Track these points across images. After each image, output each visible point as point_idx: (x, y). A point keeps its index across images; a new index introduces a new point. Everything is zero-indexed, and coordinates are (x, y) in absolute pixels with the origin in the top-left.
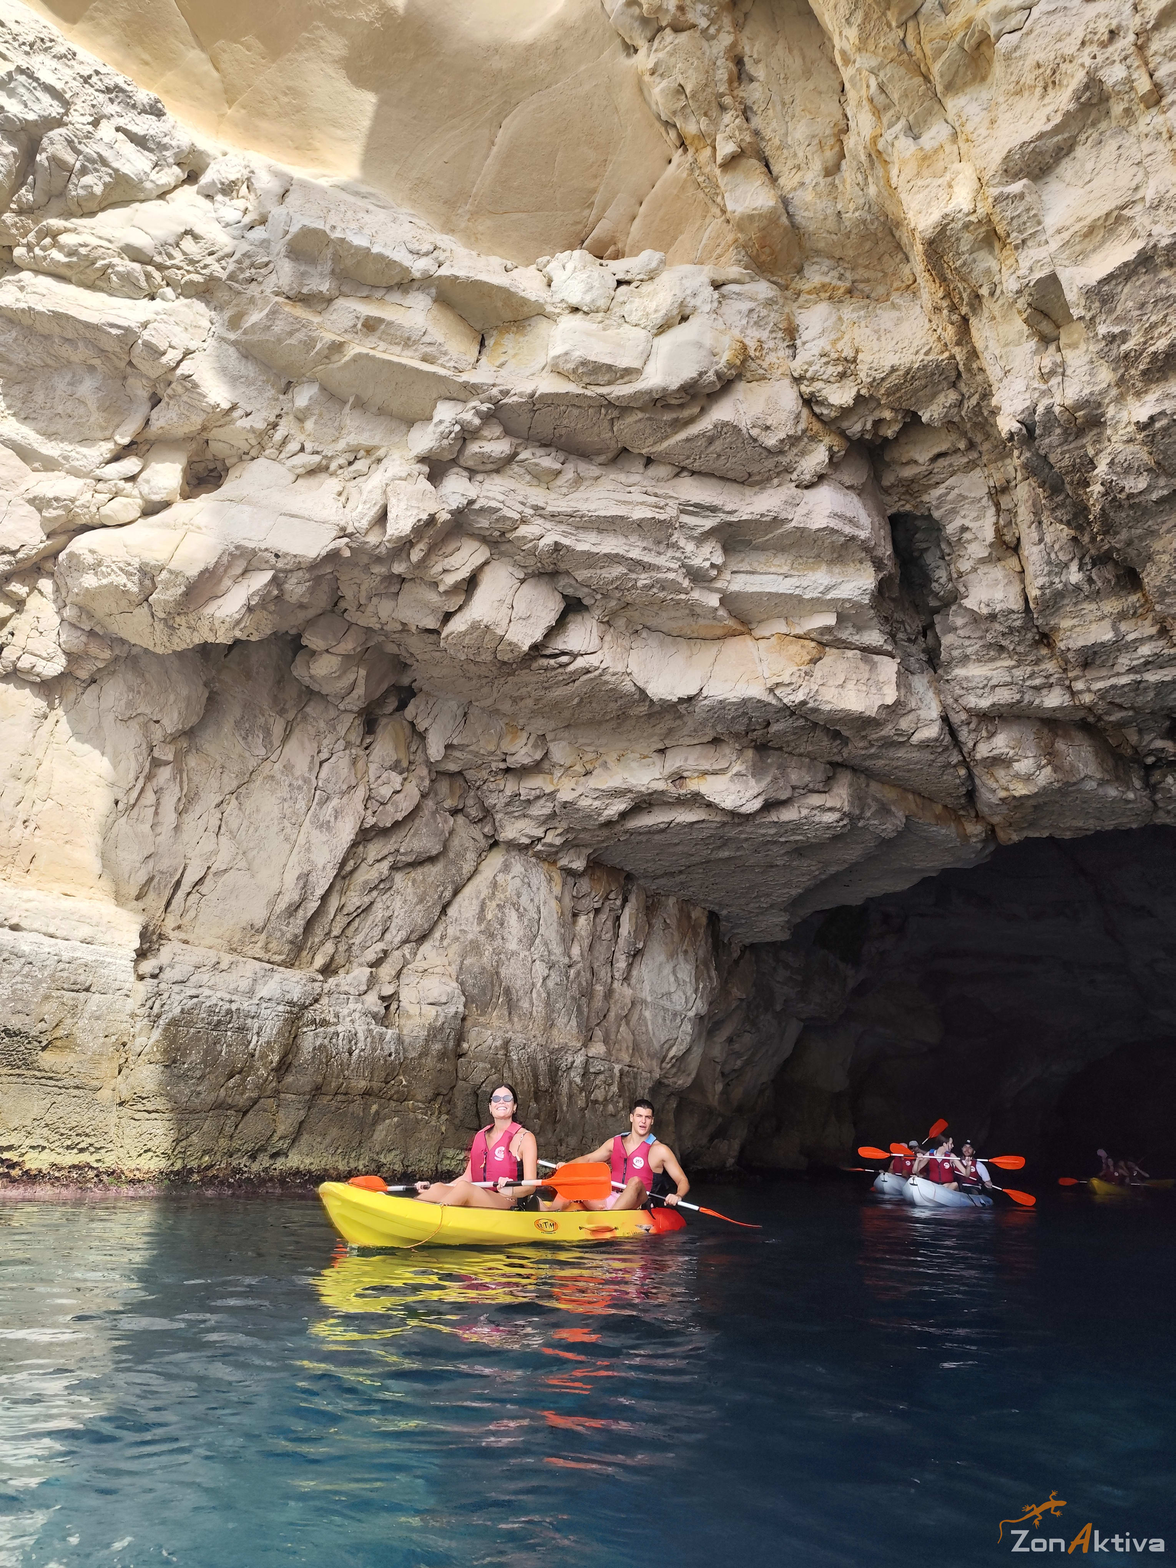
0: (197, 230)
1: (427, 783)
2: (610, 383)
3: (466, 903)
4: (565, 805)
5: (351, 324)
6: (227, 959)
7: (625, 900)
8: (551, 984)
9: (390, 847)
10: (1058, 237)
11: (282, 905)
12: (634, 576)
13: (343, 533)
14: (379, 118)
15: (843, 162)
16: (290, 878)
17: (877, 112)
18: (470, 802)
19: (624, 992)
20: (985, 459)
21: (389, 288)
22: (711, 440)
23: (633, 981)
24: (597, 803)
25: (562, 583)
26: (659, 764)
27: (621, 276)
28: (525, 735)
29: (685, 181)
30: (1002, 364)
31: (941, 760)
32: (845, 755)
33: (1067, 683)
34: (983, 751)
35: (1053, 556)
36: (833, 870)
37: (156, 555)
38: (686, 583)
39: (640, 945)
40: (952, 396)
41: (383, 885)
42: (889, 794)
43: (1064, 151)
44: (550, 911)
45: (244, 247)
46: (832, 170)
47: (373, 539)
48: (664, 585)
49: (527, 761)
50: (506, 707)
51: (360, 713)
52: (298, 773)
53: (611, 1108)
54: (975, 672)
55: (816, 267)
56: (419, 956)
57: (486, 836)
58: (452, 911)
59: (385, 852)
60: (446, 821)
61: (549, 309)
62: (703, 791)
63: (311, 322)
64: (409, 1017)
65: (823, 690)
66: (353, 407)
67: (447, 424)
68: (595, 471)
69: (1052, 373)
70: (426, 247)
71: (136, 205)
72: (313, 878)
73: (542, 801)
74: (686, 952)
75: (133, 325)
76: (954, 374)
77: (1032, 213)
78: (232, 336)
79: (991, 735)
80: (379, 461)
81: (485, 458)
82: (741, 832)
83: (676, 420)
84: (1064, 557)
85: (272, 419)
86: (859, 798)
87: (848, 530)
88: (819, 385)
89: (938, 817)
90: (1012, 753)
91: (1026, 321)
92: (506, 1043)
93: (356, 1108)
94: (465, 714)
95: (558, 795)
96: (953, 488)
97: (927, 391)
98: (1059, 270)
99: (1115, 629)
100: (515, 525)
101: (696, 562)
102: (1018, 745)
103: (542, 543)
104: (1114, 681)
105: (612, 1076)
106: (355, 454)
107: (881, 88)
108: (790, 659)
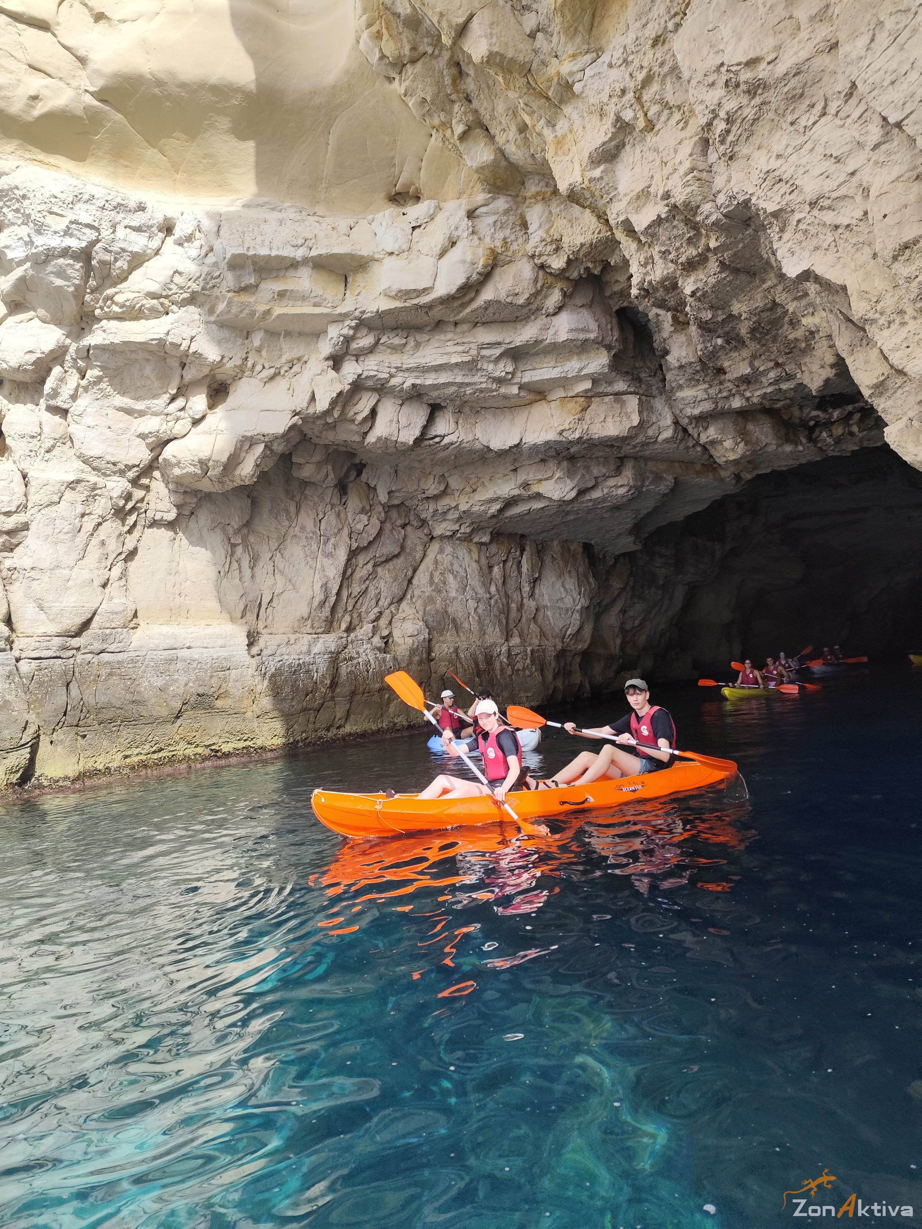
0: (180, 270)
1: (383, 515)
2: (417, 297)
3: (422, 575)
4: (464, 512)
5: (271, 297)
6: (293, 638)
7: (523, 551)
8: (480, 611)
9: (370, 555)
10: (625, 198)
11: (316, 603)
12: (463, 390)
13: (296, 414)
14: (259, 154)
16: (317, 587)
17: (529, 114)
18: (412, 518)
19: (531, 604)
21: (287, 269)
22: (486, 309)
23: (537, 596)
24: (482, 508)
25: (424, 399)
26: (513, 479)
27: (414, 224)
28: (432, 477)
29: (443, 147)
31: (682, 447)
32: (623, 453)
33: (741, 393)
34: (703, 439)
36: (645, 512)
37: (204, 454)
38: (494, 386)
39: (537, 575)
41: (372, 576)
42: (662, 467)
43: (620, 148)
44: (473, 569)
45: (206, 269)
47: (311, 411)
48: (481, 391)
49: (437, 491)
50: (416, 465)
51: (335, 486)
52: (309, 530)
53: (527, 672)
54: (687, 393)
55: (532, 181)
56: (400, 611)
57: (426, 535)
58: (415, 581)
59: (368, 559)
60: (400, 533)
61: (377, 256)
62: (541, 491)
63: (250, 302)
64: (399, 645)
65: (592, 427)
66: (285, 336)
67: (335, 337)
68: (426, 337)
70: (300, 241)
71: (146, 264)
72: (329, 585)
73: (452, 511)
74: (570, 572)
75: (162, 336)
77: (612, 183)
78: (212, 319)
79: (706, 428)
80: (305, 363)
81: (362, 349)
83: (462, 304)
85: (244, 356)
86: (640, 475)
87: (582, 336)
88: (544, 258)
89: (697, 473)
90: (719, 437)
92: (456, 650)
93: (376, 698)
94: (396, 472)
95: (460, 507)
97: (608, 249)
98: (629, 216)
99: (751, 365)
100: (388, 381)
101: (497, 374)
102: (722, 431)
103: (405, 386)
104: (764, 390)
105: (526, 654)
106: (292, 363)
107: (526, 104)
108: (570, 412)
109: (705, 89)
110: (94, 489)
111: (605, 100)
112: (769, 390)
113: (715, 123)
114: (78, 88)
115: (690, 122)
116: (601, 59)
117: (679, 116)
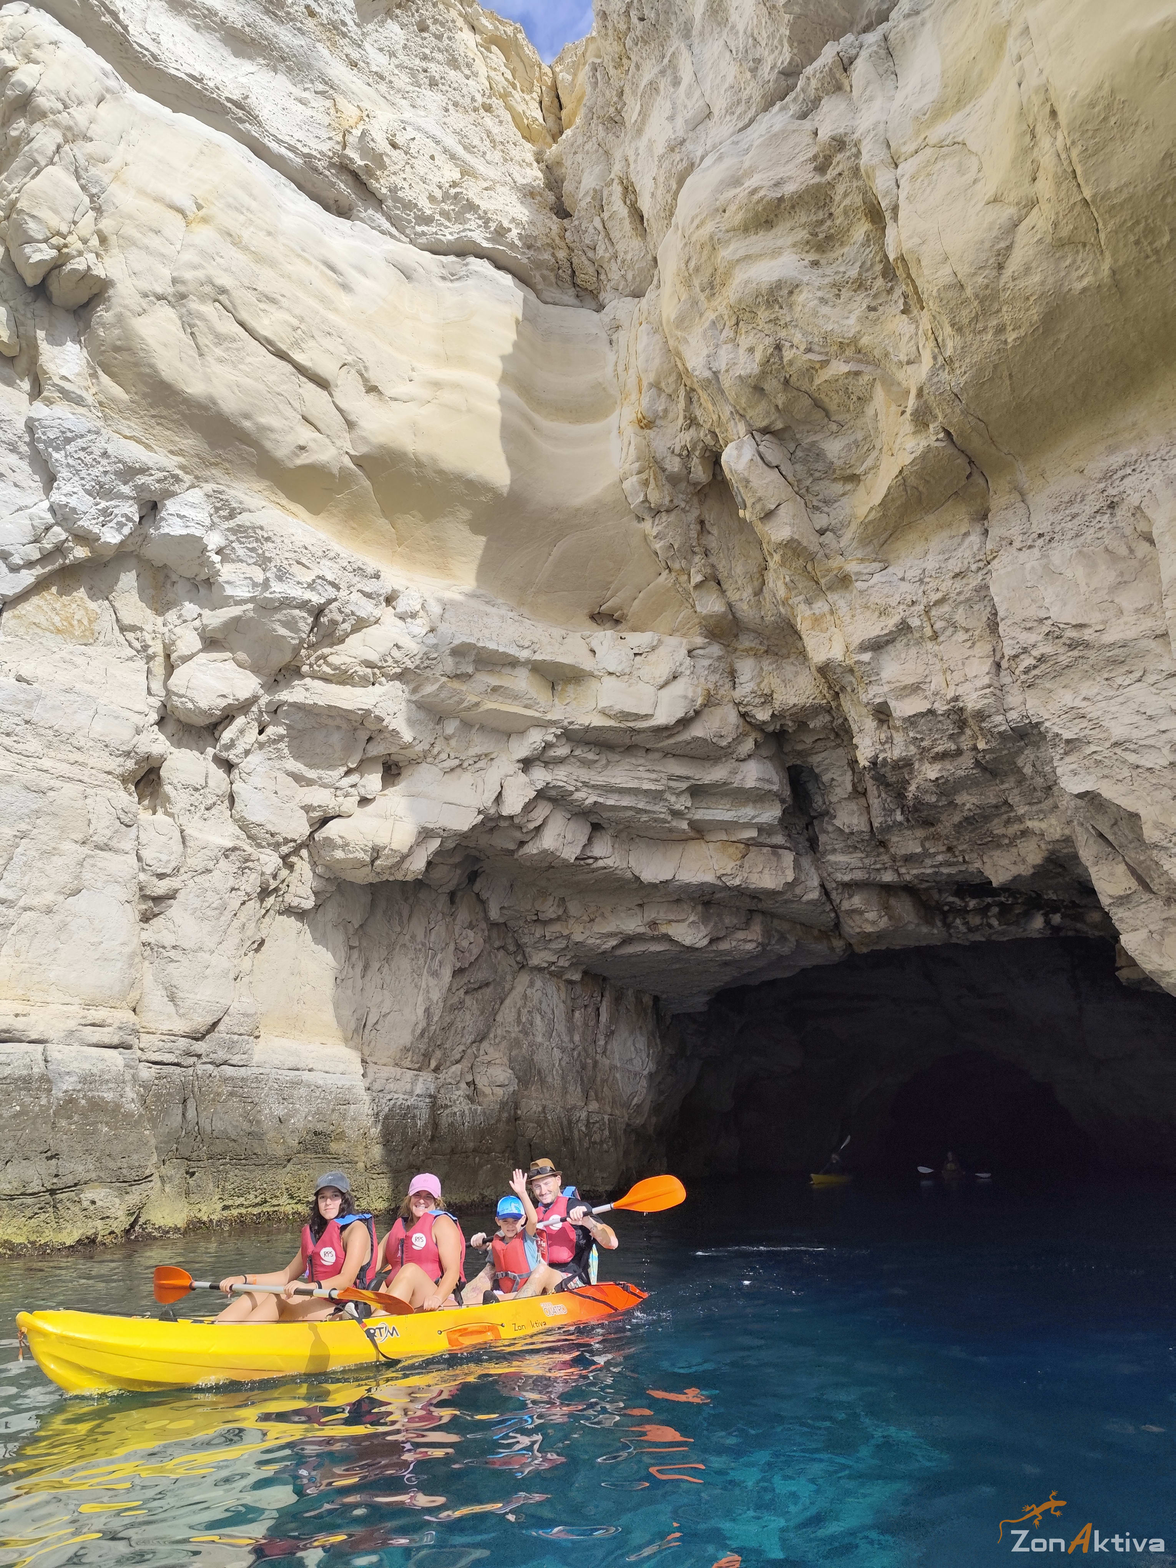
0: (399, 644)
1: (486, 933)
2: (634, 721)
3: (507, 1011)
4: (576, 942)
5: (484, 689)
6: (398, 1072)
7: (603, 996)
8: (563, 1063)
9: (467, 979)
10: (887, 685)
11: (418, 1030)
12: (638, 816)
13: (480, 811)
14: (487, 549)
15: (764, 589)
16: (420, 1011)
17: (789, 589)
18: (510, 941)
19: (604, 1062)
20: (845, 743)
21: (503, 665)
22: (689, 743)
23: (608, 1053)
25: (591, 818)
26: (640, 915)
27: (636, 651)
28: (551, 898)
29: (670, 587)
30: (859, 725)
31: (820, 909)
32: (759, 907)
33: (896, 869)
34: (846, 905)
35: (886, 805)
36: (745, 971)
38: (669, 818)
39: (613, 1028)
40: (828, 718)
41: (459, 1005)
42: (786, 926)
43: (890, 642)
44: (560, 1010)
45: (424, 649)
46: (758, 592)
47: (492, 811)
48: (655, 820)
49: (554, 916)
50: (543, 884)
51: (449, 894)
52: (418, 940)
54: (840, 858)
55: (746, 638)
56: (482, 1052)
57: (517, 963)
58: (499, 1017)
59: (462, 983)
60: (496, 957)
61: (596, 673)
62: (669, 933)
63: (462, 691)
64: (485, 1095)
65: (750, 876)
66: (478, 730)
67: (538, 742)
68: (617, 758)
69: (886, 742)
70: (528, 644)
71: (364, 630)
72: (432, 1010)
73: (559, 940)
74: (641, 1028)
75: (370, 707)
76: (828, 710)
77: (874, 672)
78: (414, 698)
79: (851, 896)
80: (492, 759)
81: (555, 758)
82: (690, 955)
83: (671, 735)
84: (892, 806)
85: (433, 741)
86: (767, 932)
87: (767, 787)
88: (750, 708)
89: (816, 939)
90: (863, 907)
91: (872, 714)
92: (544, 1108)
93: (470, 1160)
94: (511, 886)
95: (572, 936)
96: (827, 758)
97: (813, 715)
98: (889, 701)
99: (923, 846)
100: (571, 793)
101: (677, 807)
102: (867, 902)
103: (587, 802)
104: (923, 870)
105: (604, 1124)
106: (479, 758)
107: (792, 581)
108: (730, 857)
109: (1019, 630)
110: (247, 861)
111: (894, 604)
112: (929, 871)
113: (1022, 657)
114: (341, 448)
115: (978, 644)
116: (890, 570)
117: (966, 636)
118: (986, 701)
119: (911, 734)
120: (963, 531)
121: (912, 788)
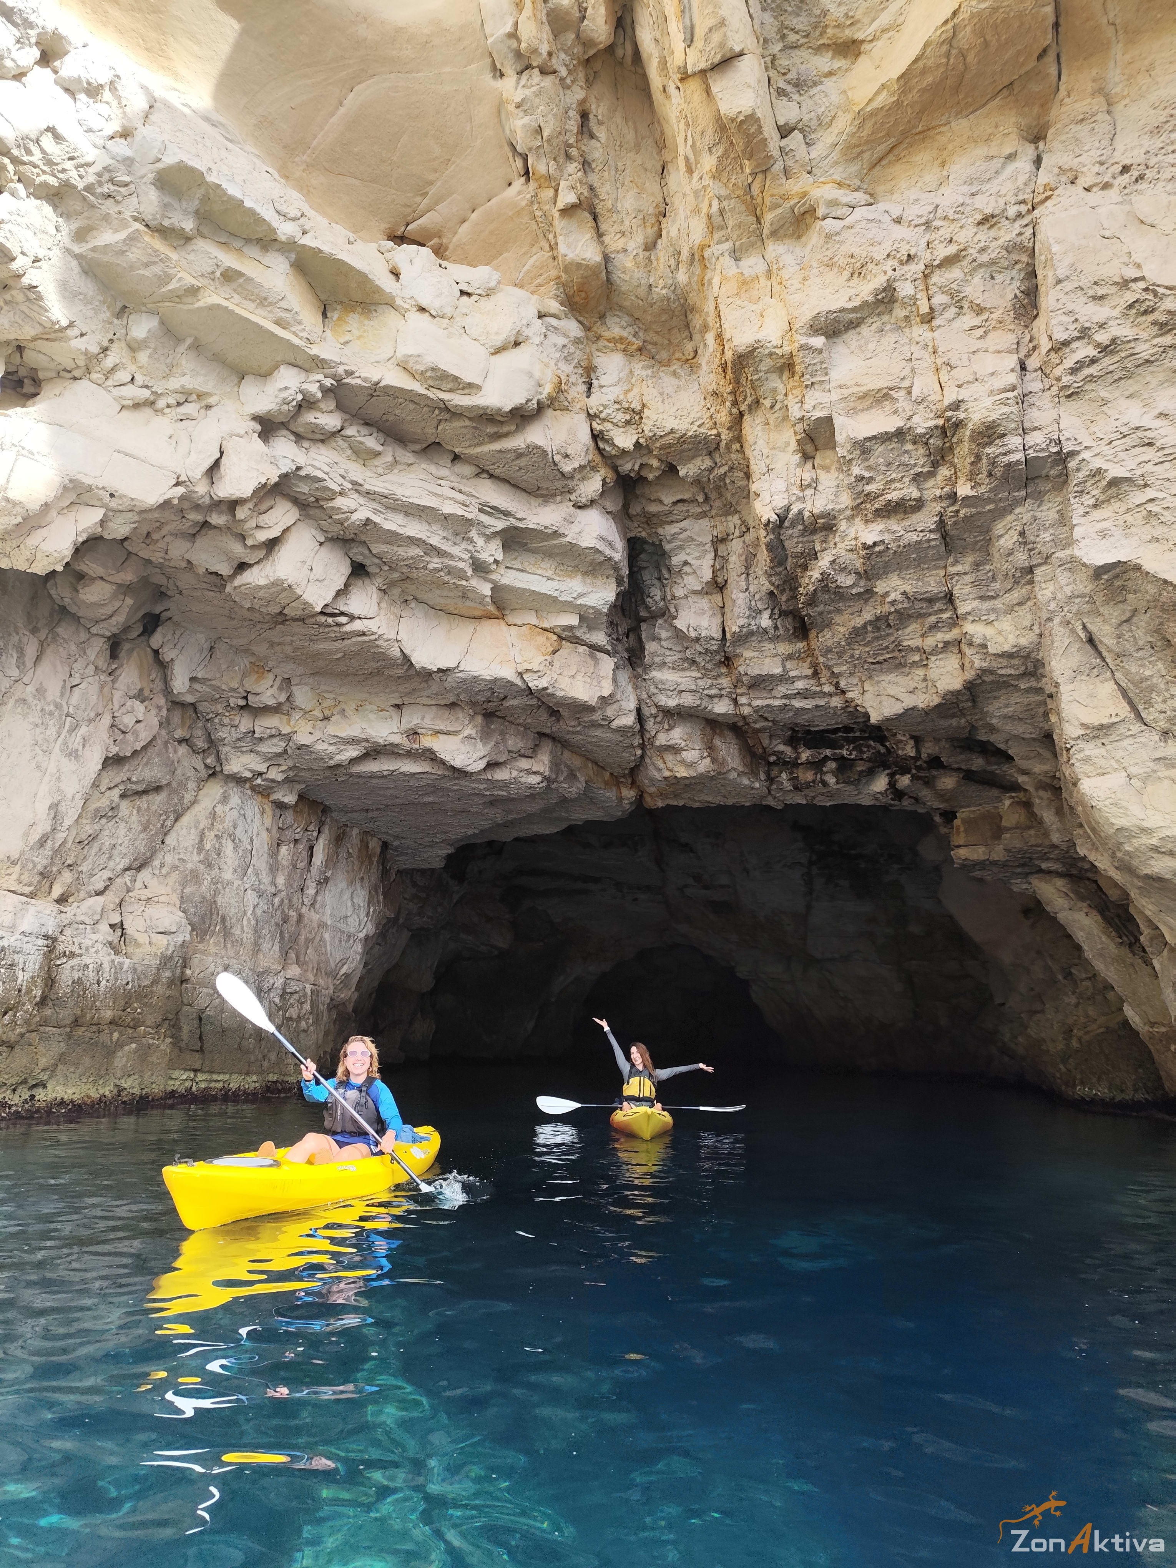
1: (164, 712)
2: (451, 391)
3: (184, 832)
4: (300, 747)
5: (210, 270)
7: (320, 832)
8: (259, 912)
9: (124, 775)
10: (839, 390)
11: (35, 835)
12: (428, 559)
13: (178, 482)
14: (239, 47)
15: (659, 241)
16: (42, 807)
17: (712, 228)
18: (198, 733)
19: (311, 917)
20: (713, 512)
21: (248, 241)
22: (519, 456)
23: (317, 906)
24: (332, 748)
25: (355, 550)
26: (396, 718)
27: (465, 288)
28: (271, 676)
29: (523, 209)
30: (768, 462)
31: (626, 741)
32: (554, 729)
33: (734, 696)
34: (662, 739)
35: (753, 603)
36: (511, 817)
38: (470, 572)
39: (329, 874)
40: (708, 463)
41: (111, 813)
42: (577, 762)
43: (853, 325)
44: (262, 841)
45: (106, 160)
46: (650, 246)
47: (201, 489)
48: (450, 571)
49: (271, 702)
51: (109, 638)
52: (49, 698)
53: (303, 1024)
54: (669, 676)
55: (617, 320)
56: (139, 884)
57: (207, 766)
58: (170, 840)
59: (118, 780)
60: (175, 752)
61: (399, 302)
62: (435, 748)
63: (168, 258)
64: (138, 945)
65: (559, 678)
66: (190, 348)
67: (292, 392)
68: (410, 458)
69: (809, 486)
70: (293, 212)
72: (63, 808)
73: (275, 740)
74: (362, 878)
76: (714, 446)
77: (824, 366)
78: (77, 249)
79: (671, 728)
80: (208, 407)
81: (315, 428)
82: (455, 785)
83: (496, 433)
84: (761, 606)
85: (105, 343)
86: (556, 765)
87: (608, 552)
88: (608, 426)
89: (606, 783)
90: (683, 744)
91: (798, 441)
94: (212, 648)
95: (295, 737)
96: (686, 530)
97: (690, 453)
98: (836, 415)
101: (483, 557)
102: (689, 738)
103: (355, 517)
104: (769, 702)
105: (305, 995)
106: (186, 397)
107: (721, 212)
108: (538, 648)
109: (1084, 299)
111: (880, 256)
112: (778, 703)
113: (1074, 345)
115: (991, 335)
116: (881, 206)
117: (977, 321)
118: (1006, 409)
119: (856, 471)
120: (1008, 151)
121: (824, 562)
